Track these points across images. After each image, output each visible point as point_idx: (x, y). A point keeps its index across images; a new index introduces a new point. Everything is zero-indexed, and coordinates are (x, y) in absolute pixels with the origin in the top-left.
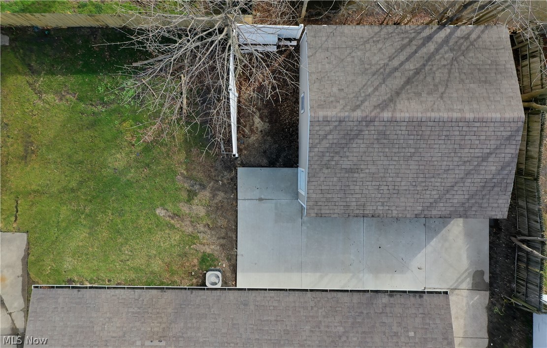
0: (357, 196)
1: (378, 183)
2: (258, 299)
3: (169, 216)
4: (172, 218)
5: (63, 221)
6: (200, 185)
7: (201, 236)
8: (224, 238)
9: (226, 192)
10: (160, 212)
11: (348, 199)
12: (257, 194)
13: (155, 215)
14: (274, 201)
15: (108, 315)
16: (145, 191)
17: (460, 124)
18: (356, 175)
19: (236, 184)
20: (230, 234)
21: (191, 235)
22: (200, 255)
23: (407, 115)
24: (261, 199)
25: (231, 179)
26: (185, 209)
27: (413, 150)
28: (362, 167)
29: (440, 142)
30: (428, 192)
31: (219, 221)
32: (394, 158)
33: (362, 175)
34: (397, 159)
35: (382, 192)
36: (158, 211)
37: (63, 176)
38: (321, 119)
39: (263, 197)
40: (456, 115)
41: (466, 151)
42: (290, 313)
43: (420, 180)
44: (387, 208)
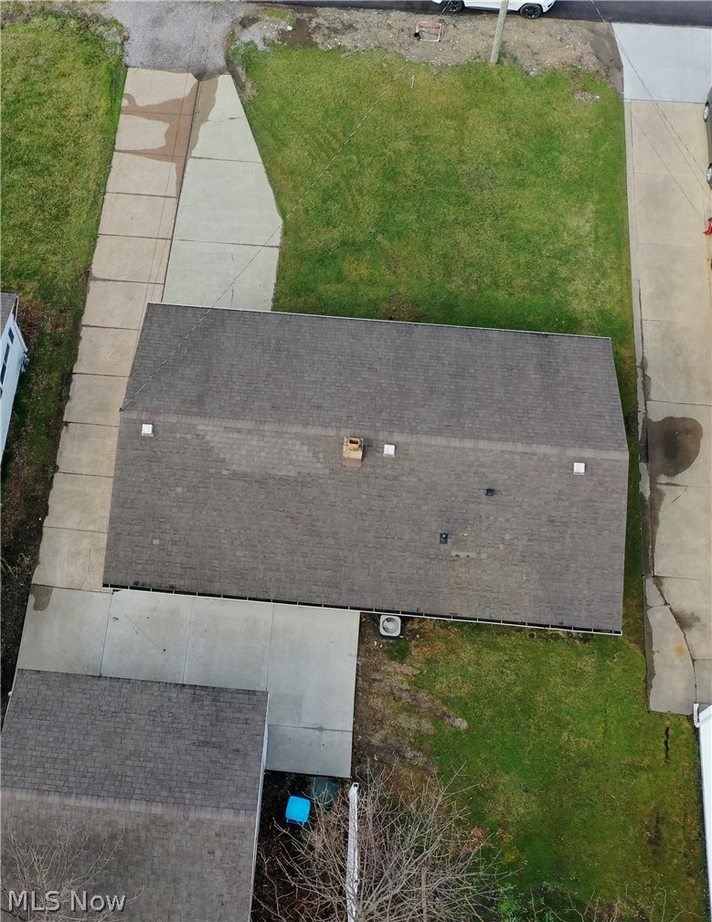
0: (202, 712)
1: (175, 725)
2: (335, 596)
3: (449, 717)
5: (600, 722)
6: (404, 757)
7: (405, 686)
8: (374, 680)
9: (369, 743)
10: (462, 724)
12: (325, 737)
13: (468, 720)
14: (301, 726)
16: (482, 756)
17: (66, 790)
19: (354, 754)
20: (366, 685)
21: (420, 687)
22: (408, 661)
24: (321, 729)
25: (360, 762)
26: (427, 726)
28: (193, 748)
29: (93, 770)
30: (113, 709)
31: (380, 704)
33: (194, 737)
35: (171, 715)
36: (465, 725)
37: (602, 787)
39: (318, 733)
40: (72, 801)
43: (122, 726)
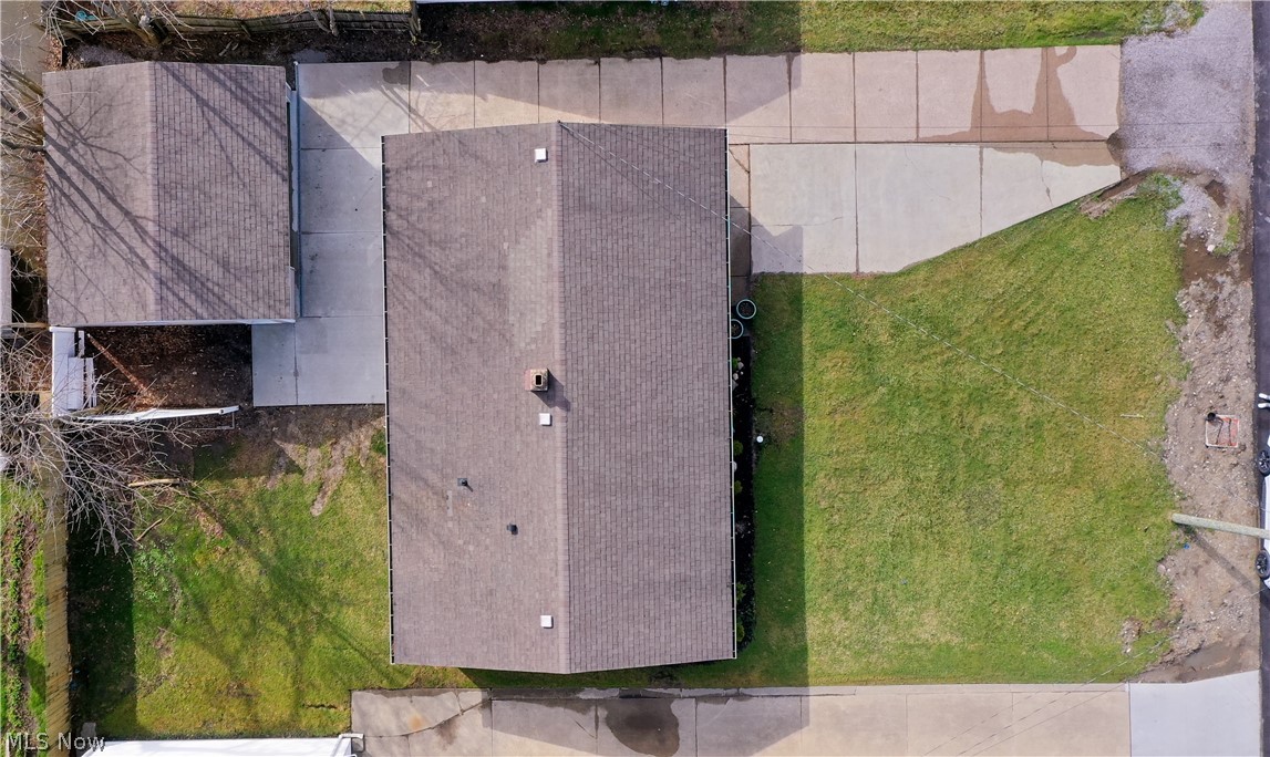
0: (260, 257)
1: (242, 232)
2: (397, 376)
3: (323, 497)
4: (325, 493)
5: (332, 642)
6: (279, 456)
7: (348, 454)
8: (351, 422)
9: (288, 421)
10: (317, 510)
11: (265, 267)
12: (289, 379)
13: (321, 516)
14: (298, 356)
15: (421, 565)
16: (289, 531)
17: (160, 138)
18: (232, 260)
19: (277, 408)
20: (344, 415)
21: (348, 468)
22: (373, 454)
23: (151, 202)
24: (296, 374)
25: (270, 414)
26: (311, 477)
27: (197, 192)
28: (220, 253)
29: (184, 160)
30: (252, 168)
31: (326, 429)
32: (208, 213)
33: (232, 252)
34: (208, 211)
35: (253, 226)
36: (316, 513)
37: (273, 644)
38: (159, 307)
39: (292, 371)
40: (149, 145)
41: (195, 127)
42: (411, 335)
43: (235, 179)
44: (275, 217)
